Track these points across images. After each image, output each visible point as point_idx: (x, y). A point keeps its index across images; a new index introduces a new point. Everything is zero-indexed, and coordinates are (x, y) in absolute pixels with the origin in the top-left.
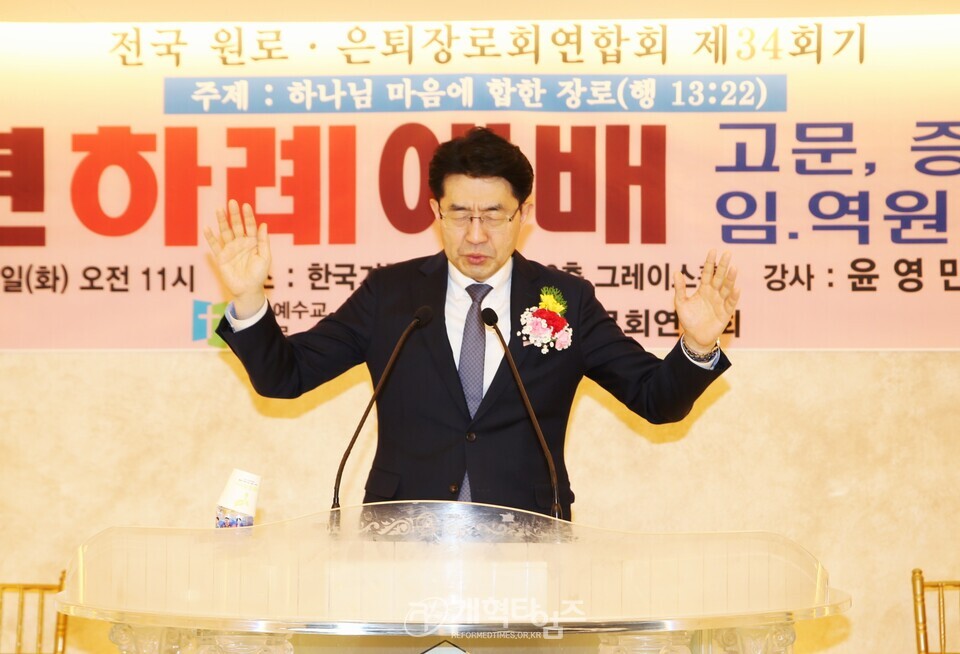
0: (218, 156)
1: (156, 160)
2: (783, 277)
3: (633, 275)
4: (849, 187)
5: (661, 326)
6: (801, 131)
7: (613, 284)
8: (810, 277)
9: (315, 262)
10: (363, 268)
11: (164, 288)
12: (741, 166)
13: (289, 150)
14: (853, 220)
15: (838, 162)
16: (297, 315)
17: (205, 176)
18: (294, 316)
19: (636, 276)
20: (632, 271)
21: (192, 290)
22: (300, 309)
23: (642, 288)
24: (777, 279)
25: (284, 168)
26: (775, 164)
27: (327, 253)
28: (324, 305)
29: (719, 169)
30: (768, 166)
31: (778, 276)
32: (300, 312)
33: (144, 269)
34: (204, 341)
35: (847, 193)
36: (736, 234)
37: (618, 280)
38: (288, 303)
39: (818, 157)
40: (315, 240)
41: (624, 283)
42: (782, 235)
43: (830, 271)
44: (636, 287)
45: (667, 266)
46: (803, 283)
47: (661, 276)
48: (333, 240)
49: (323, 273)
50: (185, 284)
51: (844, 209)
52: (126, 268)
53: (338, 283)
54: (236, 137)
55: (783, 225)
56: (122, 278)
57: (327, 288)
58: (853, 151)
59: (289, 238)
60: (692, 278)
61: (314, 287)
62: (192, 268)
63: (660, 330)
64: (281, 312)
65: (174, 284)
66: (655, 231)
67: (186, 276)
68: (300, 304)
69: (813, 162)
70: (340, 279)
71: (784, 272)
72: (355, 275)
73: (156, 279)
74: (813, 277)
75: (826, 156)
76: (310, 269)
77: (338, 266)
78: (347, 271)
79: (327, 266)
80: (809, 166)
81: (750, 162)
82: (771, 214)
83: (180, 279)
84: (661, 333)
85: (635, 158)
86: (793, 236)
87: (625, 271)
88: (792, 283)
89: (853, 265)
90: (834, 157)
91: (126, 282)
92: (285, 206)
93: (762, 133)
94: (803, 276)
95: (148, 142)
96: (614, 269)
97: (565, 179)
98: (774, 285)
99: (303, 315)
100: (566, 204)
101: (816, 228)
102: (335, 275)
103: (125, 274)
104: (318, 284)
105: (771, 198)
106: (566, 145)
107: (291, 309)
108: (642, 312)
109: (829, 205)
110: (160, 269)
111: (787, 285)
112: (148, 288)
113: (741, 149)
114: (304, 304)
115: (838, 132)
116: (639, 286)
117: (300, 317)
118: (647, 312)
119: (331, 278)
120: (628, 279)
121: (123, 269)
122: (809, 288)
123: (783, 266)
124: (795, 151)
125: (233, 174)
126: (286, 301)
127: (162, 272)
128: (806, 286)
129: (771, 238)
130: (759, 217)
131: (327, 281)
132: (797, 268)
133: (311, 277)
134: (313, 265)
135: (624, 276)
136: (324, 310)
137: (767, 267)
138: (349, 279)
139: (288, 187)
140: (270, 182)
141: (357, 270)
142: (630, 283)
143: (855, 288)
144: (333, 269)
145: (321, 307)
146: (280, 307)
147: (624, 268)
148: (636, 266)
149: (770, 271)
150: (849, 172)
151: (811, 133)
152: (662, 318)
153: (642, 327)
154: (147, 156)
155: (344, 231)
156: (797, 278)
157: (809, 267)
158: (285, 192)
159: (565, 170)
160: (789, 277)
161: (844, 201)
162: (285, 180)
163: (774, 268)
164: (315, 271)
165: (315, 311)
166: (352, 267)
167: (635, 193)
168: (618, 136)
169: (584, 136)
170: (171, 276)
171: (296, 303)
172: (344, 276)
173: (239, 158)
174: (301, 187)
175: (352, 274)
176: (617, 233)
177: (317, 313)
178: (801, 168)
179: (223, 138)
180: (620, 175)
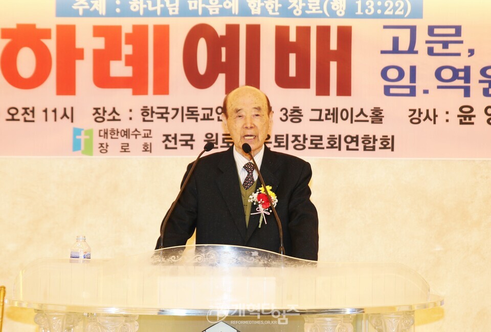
0: (88, 42)
1: (51, 44)
2: (420, 116)
3: (332, 114)
4: (459, 63)
5: (348, 144)
6: (431, 30)
7: (320, 120)
8: (435, 116)
9: (145, 105)
10: (173, 109)
11: (55, 120)
12: (396, 50)
13: (130, 39)
14: (460, 83)
15: (452, 48)
16: (134, 136)
17: (80, 54)
18: (132, 137)
19: (333, 115)
20: (331, 112)
21: (72, 121)
22: (136, 133)
23: (337, 122)
24: (416, 117)
25: (127, 50)
26: (416, 49)
27: (152, 100)
28: (150, 131)
29: (383, 52)
30: (412, 50)
31: (416, 115)
32: (136, 135)
33: (44, 109)
34: (80, 152)
35: (457, 67)
36: (392, 91)
37: (323, 117)
38: (129, 130)
39: (441, 45)
40: (145, 92)
41: (327, 119)
42: (419, 91)
43: (447, 113)
44: (334, 121)
45: (352, 109)
46: (431, 120)
47: (348, 115)
48: (156, 92)
49: (150, 112)
50: (68, 118)
51: (455, 77)
52: (33, 108)
53: (158, 118)
54: (98, 31)
55: (420, 85)
56: (31, 114)
57: (152, 121)
58: (461, 42)
59: (130, 91)
60: (366, 116)
61: (144, 120)
62: (72, 108)
63: (348, 147)
64: (125, 135)
65: (62, 118)
66: (345, 89)
67: (69, 114)
68: (136, 130)
69: (438, 48)
70: (160, 115)
71: (420, 113)
72: (169, 113)
73: (51, 115)
74: (437, 116)
75: (445, 45)
76: (142, 110)
77: (158, 108)
78: (164, 111)
79: (152, 108)
80: (435, 51)
81: (401, 48)
82: (413, 78)
83: (65, 115)
84: (348, 149)
85: (334, 46)
86: (426, 92)
87: (327, 112)
88: (424, 120)
89: (461, 109)
90: (450, 45)
91: (33, 117)
92: (128, 72)
93: (408, 31)
94: (431, 115)
95: (46, 33)
96: (321, 111)
97: (292, 57)
98: (414, 121)
99: (138, 136)
100: (292, 73)
101: (439, 87)
102: (157, 113)
103: (33, 111)
104: (147, 118)
105: (413, 69)
106: (293, 38)
107: (131, 133)
108: (337, 136)
109: (447, 74)
110: (53, 109)
111: (422, 121)
112: (46, 120)
113: (396, 41)
114: (138, 130)
115: (453, 31)
116: (335, 120)
117: (136, 138)
118: (340, 136)
119: (154, 114)
120: (329, 117)
121: (31, 109)
122: (435, 123)
123: (420, 110)
124: (427, 42)
125: (97, 53)
126: (128, 128)
127: (55, 111)
128: (433, 121)
129: (413, 93)
130: (406, 81)
131: (152, 117)
132: (428, 111)
133: (142, 114)
134: (144, 107)
135: (326, 115)
136: (150, 134)
137: (410, 110)
138: (165, 115)
139: (129, 61)
140: (118, 58)
141: (170, 110)
142: (330, 119)
143: (461, 123)
144: (155, 110)
145: (148, 132)
146: (124, 132)
147: (326, 110)
148: (334, 109)
149: (412, 112)
150: (459, 54)
151: (436, 31)
152: (349, 139)
153: (337, 145)
154: (45, 41)
155: (162, 88)
156: (428, 116)
157: (434, 110)
158: (127, 64)
159: (292, 52)
160: (423, 116)
161: (455, 71)
162: (127, 57)
163: (414, 111)
164: (145, 111)
165: (145, 134)
166: (167, 108)
167: (333, 66)
168: (324, 32)
169: (303, 32)
170: (60, 113)
171: (134, 130)
172: (162, 114)
173: (100, 43)
174: (137, 61)
175: (167, 113)
176: (323, 90)
177: (146, 136)
178: (431, 52)
179: (91, 31)
180: (325, 56)
